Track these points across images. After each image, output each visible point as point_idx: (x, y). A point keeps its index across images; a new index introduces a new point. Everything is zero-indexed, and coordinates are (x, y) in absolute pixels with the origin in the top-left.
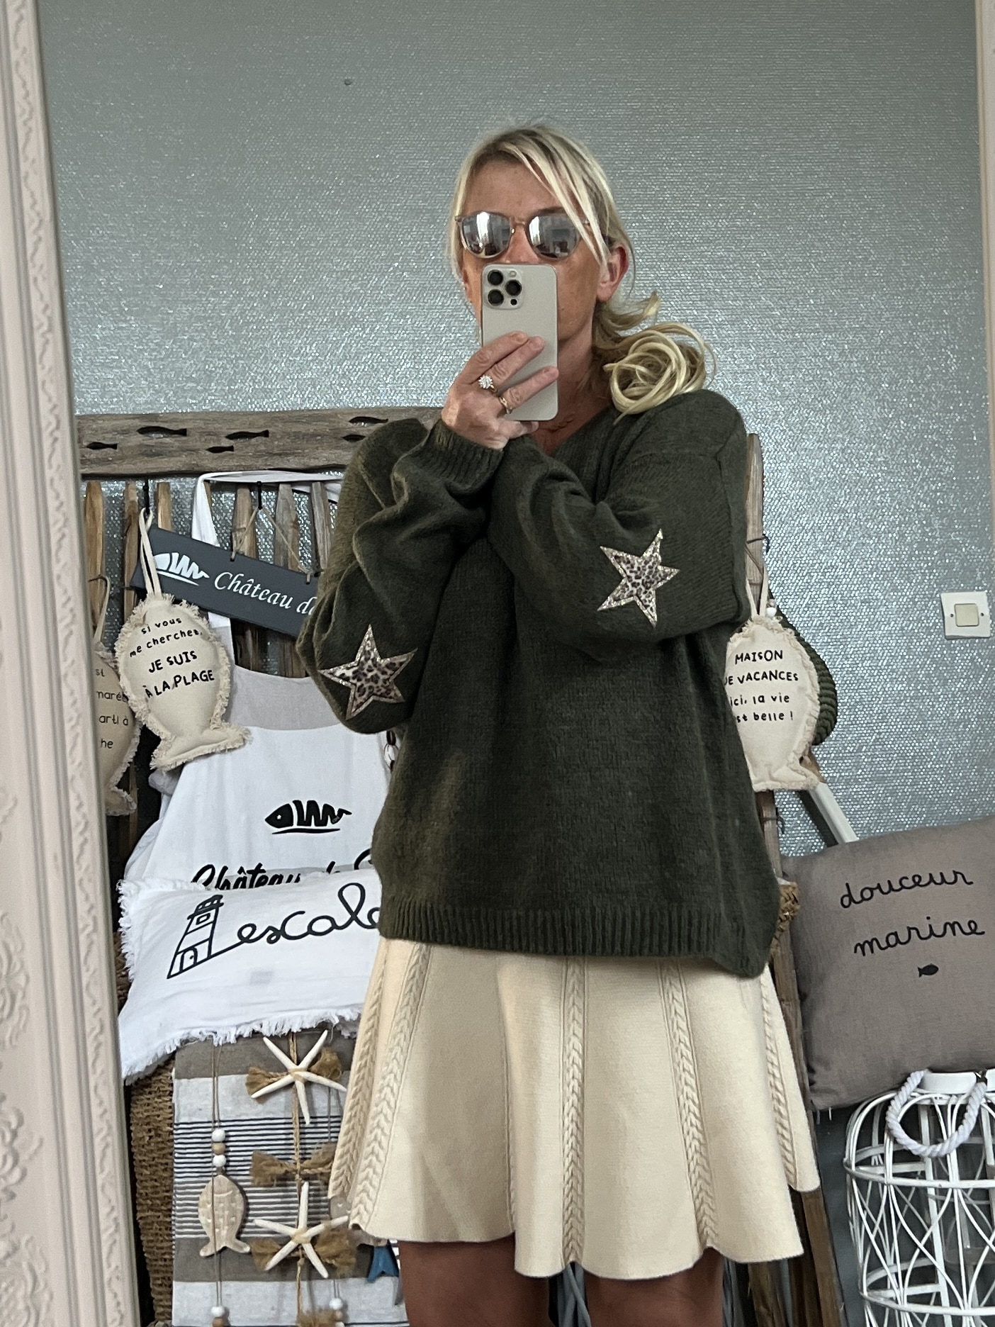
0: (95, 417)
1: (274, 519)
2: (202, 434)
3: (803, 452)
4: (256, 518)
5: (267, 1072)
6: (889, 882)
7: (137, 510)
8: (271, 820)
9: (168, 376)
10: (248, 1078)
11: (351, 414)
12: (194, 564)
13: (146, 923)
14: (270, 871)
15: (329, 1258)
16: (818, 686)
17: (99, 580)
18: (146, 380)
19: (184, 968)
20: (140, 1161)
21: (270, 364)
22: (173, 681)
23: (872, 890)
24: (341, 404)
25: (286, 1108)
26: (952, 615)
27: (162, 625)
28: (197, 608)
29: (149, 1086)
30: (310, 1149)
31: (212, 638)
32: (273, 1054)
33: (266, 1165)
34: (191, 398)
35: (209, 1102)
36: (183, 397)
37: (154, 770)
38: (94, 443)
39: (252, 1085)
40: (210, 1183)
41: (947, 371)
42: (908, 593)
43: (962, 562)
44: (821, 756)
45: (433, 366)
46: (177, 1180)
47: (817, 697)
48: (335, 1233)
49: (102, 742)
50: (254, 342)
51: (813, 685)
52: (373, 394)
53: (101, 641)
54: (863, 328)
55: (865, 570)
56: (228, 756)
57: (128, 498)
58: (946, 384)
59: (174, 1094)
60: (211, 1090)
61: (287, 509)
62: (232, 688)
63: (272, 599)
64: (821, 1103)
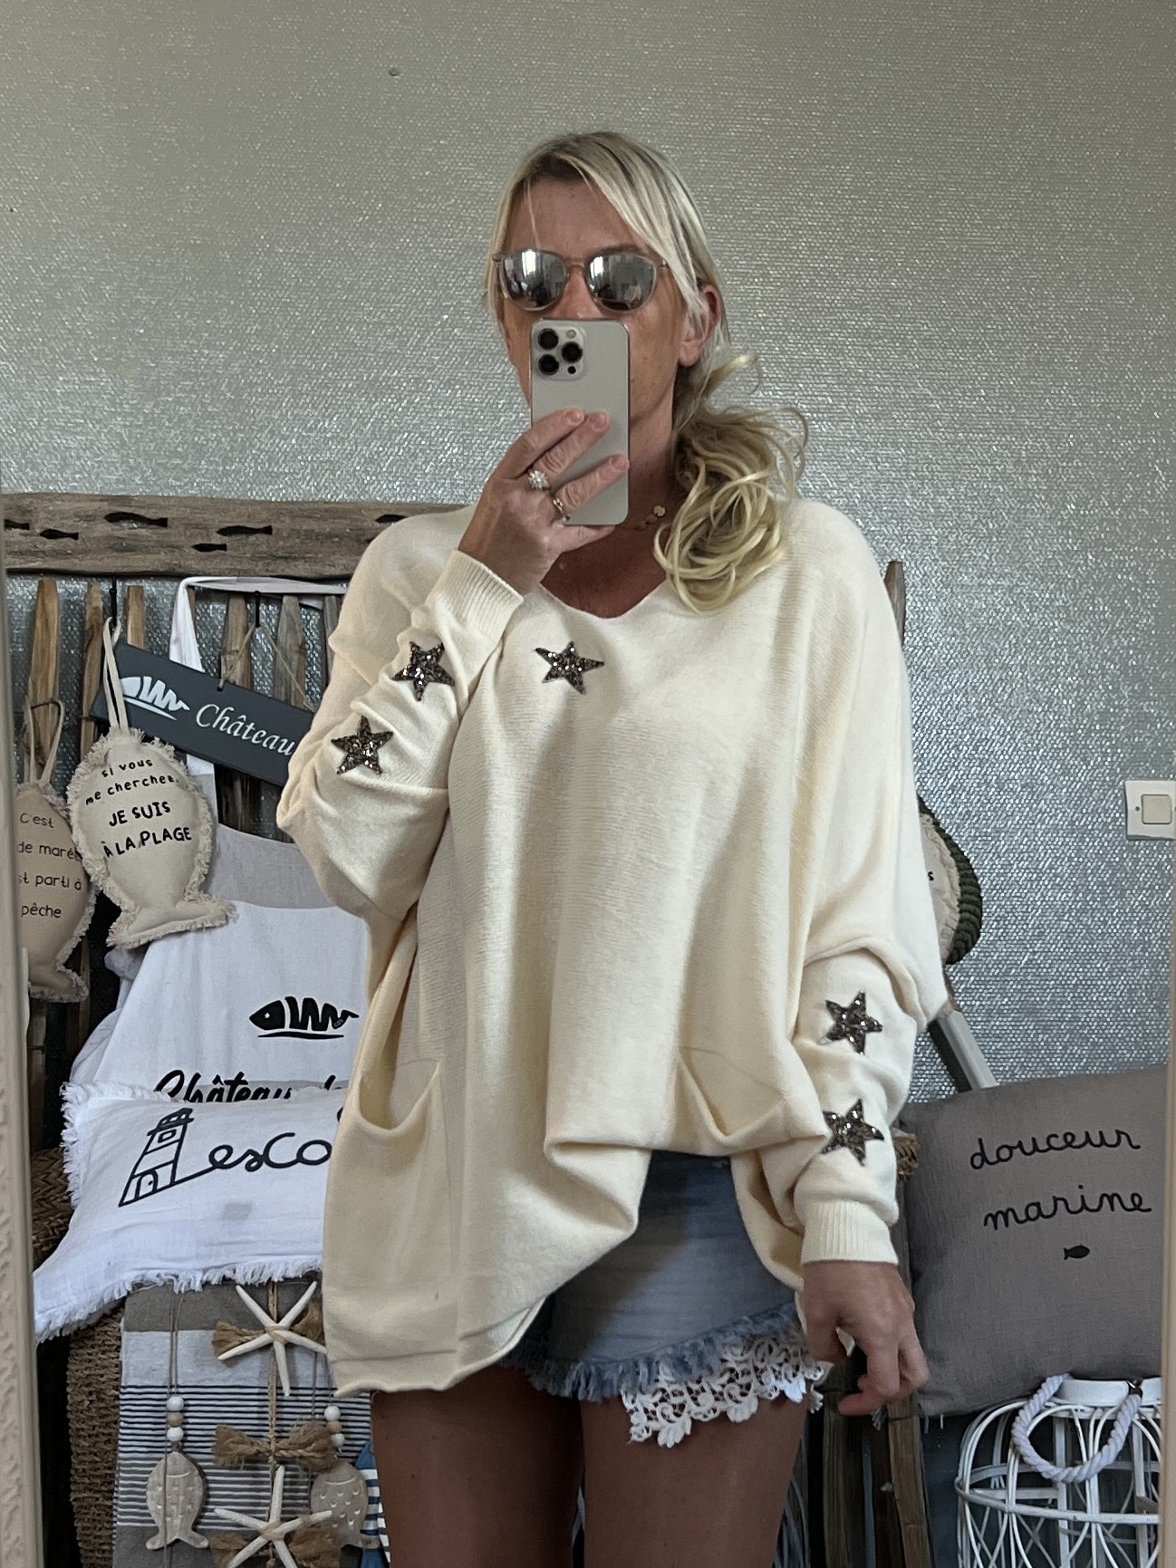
0: (52, 497)
1: (276, 643)
2: (187, 526)
3: (958, 590)
4: (252, 637)
5: (240, 1329)
6: (1034, 1140)
7: (101, 621)
8: (257, 1019)
9: (147, 448)
10: (215, 1335)
11: (379, 510)
12: (170, 691)
13: (95, 1139)
14: (252, 1082)
15: (305, 1559)
16: (958, 889)
17: (51, 705)
18: (118, 452)
19: (141, 1194)
20: (78, 1430)
21: (277, 441)
22: (139, 838)
23: (1011, 1149)
24: (367, 496)
25: (261, 1372)
26: (1138, 809)
27: (127, 767)
28: (173, 749)
29: (91, 1338)
30: (287, 1425)
31: (191, 787)
32: (248, 1308)
33: (233, 1442)
34: (174, 479)
35: (165, 1361)
36: (164, 476)
37: (112, 948)
38: (50, 530)
39: (220, 1344)
40: (163, 1461)
41: (1153, 491)
42: (1083, 779)
43: (1156, 740)
44: (957, 979)
46: (121, 1455)
47: (957, 903)
48: (313, 1529)
49: (48, 909)
51: (952, 887)
52: (409, 486)
53: (49, 783)
55: (1029, 745)
56: (205, 935)
57: (90, 603)
59: (123, 1350)
60: (169, 1347)
61: (291, 628)
62: (213, 850)
63: (268, 743)
64: (931, 1407)
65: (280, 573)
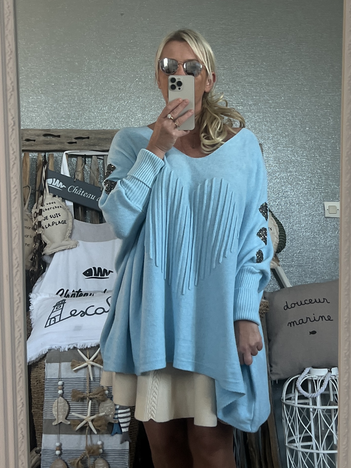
0: (28, 130)
1: (90, 168)
2: (65, 137)
3: (278, 151)
4: (84, 167)
5: (79, 362)
6: (301, 301)
8: (85, 274)
9: (55, 116)
10: (71, 364)
12: (61, 182)
13: (38, 308)
14: (84, 291)
15: (98, 426)
16: (279, 232)
17: (27, 187)
18: (47, 117)
19: (51, 324)
20: (34, 391)
21: (91, 113)
22: (52, 224)
23: (295, 304)
24: (116, 128)
25: (84, 374)
26: (328, 210)
27: (49, 204)
28: (62, 198)
29: (37, 365)
30: (92, 389)
31: (66, 209)
32: (81, 356)
33: (77, 394)
34: (63, 124)
35: (58, 371)
36: (59, 124)
37: (44, 255)
38: (27, 139)
39: (73, 366)
40: (57, 400)
41: (329, 124)
42: (313, 201)
43: (332, 191)
44: (280, 257)
45: (149, 116)
46: (45, 398)
47: (278, 236)
48: (100, 418)
49: (26, 244)
50: (85, 105)
51: (277, 232)
52: (127, 125)
53: (27, 209)
54: (300, 108)
55: (298, 193)
56: (70, 250)
57: (39, 159)
58: (328, 129)
59: (46, 368)
60: (59, 367)
61: (95, 164)
62: (72, 227)
63: (88, 196)
64: (274, 378)
65: (92, 149)
